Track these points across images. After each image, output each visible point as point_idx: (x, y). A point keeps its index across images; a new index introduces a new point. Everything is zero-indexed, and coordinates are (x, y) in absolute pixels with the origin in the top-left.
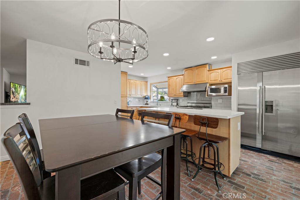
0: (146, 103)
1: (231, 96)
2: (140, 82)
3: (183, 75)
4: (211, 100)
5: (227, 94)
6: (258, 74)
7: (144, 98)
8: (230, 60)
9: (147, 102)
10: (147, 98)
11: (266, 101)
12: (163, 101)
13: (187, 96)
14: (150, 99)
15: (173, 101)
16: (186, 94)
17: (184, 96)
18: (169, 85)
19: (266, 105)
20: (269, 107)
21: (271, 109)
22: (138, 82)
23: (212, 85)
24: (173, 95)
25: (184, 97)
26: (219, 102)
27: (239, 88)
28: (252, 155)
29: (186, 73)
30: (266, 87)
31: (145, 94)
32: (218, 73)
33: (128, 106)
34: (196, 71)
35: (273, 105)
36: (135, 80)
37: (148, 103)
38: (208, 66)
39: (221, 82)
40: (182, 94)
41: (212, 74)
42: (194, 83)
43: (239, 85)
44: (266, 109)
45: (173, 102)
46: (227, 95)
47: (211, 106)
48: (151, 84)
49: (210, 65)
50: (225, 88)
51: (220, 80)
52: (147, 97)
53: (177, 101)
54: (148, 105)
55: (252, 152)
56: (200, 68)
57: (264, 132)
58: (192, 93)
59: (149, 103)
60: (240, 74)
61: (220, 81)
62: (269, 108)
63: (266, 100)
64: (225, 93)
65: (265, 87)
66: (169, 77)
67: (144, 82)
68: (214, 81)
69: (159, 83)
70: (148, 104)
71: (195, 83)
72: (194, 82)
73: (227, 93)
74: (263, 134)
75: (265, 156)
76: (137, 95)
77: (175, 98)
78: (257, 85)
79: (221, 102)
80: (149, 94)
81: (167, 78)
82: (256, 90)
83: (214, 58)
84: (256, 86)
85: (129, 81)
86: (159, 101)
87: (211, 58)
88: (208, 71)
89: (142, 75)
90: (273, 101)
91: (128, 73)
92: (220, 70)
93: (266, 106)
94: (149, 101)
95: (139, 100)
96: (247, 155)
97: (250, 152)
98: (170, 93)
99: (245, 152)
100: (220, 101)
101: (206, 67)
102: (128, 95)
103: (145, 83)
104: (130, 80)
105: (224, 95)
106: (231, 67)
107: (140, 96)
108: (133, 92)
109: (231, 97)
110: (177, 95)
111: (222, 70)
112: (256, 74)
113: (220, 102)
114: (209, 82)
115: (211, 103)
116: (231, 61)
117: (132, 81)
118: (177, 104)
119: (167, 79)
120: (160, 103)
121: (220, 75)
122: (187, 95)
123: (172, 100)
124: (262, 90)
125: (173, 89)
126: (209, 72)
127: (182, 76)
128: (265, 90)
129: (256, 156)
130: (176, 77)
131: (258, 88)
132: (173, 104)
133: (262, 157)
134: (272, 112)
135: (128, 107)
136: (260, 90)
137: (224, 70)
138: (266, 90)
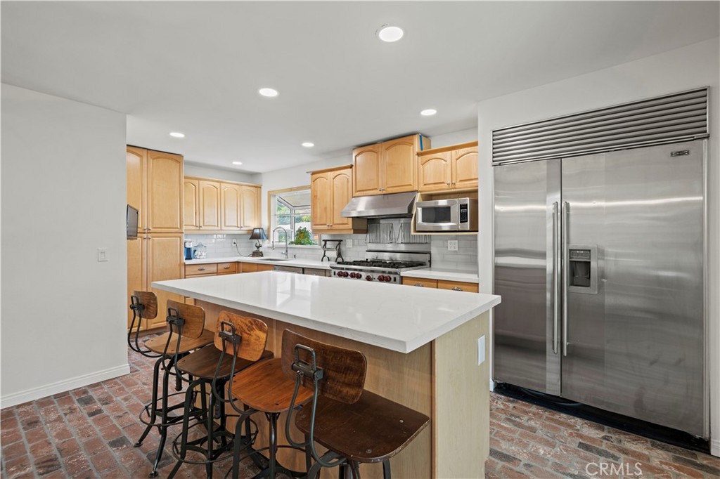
0: (256, 249)
1: (478, 231)
2: (236, 187)
3: (351, 167)
4: (430, 243)
5: (467, 225)
6: (548, 163)
7: (250, 236)
8: (472, 125)
9: (258, 247)
10: (257, 234)
11: (570, 250)
12: (303, 244)
13: (366, 232)
14: (268, 238)
15: (328, 246)
16: (364, 225)
17: (356, 231)
18: (314, 197)
19: (570, 261)
20: (579, 269)
21: (586, 274)
22: (229, 187)
23: (429, 197)
24: (325, 227)
25: (354, 233)
26: (449, 249)
27: (497, 208)
28: (532, 423)
29: (360, 160)
30: (572, 204)
31: (252, 224)
32: (443, 162)
33: (188, 262)
34: (387, 157)
35: (589, 262)
36: (218, 182)
37: (261, 249)
38: (416, 139)
39: (453, 190)
40: (350, 226)
41: (428, 166)
42: (380, 193)
43: (497, 200)
44: (573, 273)
45: (329, 249)
46: (469, 229)
47: (430, 261)
48: (271, 195)
49: (424, 137)
50: (463, 207)
51: (449, 182)
52: (257, 231)
53: (340, 244)
54: (262, 256)
55: (534, 408)
56: (396, 144)
57: (568, 346)
58: (382, 221)
59: (267, 250)
60: (500, 165)
61: (449, 184)
62: (580, 272)
63: (572, 246)
64: (461, 222)
65: (567, 205)
66: (314, 173)
67: (249, 188)
68: (432, 187)
69: (291, 189)
70: (261, 254)
71: (384, 192)
72: (380, 187)
73: (468, 223)
74: (565, 354)
75: (569, 426)
76: (223, 228)
77: (334, 235)
78: (548, 198)
79: (457, 249)
80: (265, 225)
81: (310, 174)
82: (544, 212)
83: (428, 112)
84: (544, 202)
85: (196, 182)
86: (292, 243)
87: (419, 112)
88: (419, 154)
89: (237, 164)
90: (590, 251)
91: (186, 158)
92: (448, 153)
93: (573, 264)
94: (265, 244)
95: (234, 241)
96: (519, 425)
97: (527, 409)
98: (318, 222)
99: (514, 412)
100: (453, 245)
101: (413, 144)
102: (184, 228)
103: (254, 189)
104: (199, 179)
105: (460, 229)
106: (476, 144)
107: (235, 231)
108: (210, 218)
109: (476, 235)
110: (337, 227)
111: (454, 152)
112: (543, 165)
113: (453, 249)
114: (422, 188)
115: (430, 253)
116: (476, 127)
117: (204, 184)
118: (339, 255)
119: (307, 180)
120: (295, 252)
121: (450, 166)
122: (366, 228)
123: (326, 241)
124: (559, 214)
125: (326, 208)
126: (420, 158)
127: (349, 170)
128: (568, 215)
129: (545, 426)
130: (332, 173)
131: (549, 208)
132: (328, 253)
133: (562, 428)
134: (588, 286)
135: (185, 265)
136: (554, 214)
137: (462, 151)
138: (571, 212)
